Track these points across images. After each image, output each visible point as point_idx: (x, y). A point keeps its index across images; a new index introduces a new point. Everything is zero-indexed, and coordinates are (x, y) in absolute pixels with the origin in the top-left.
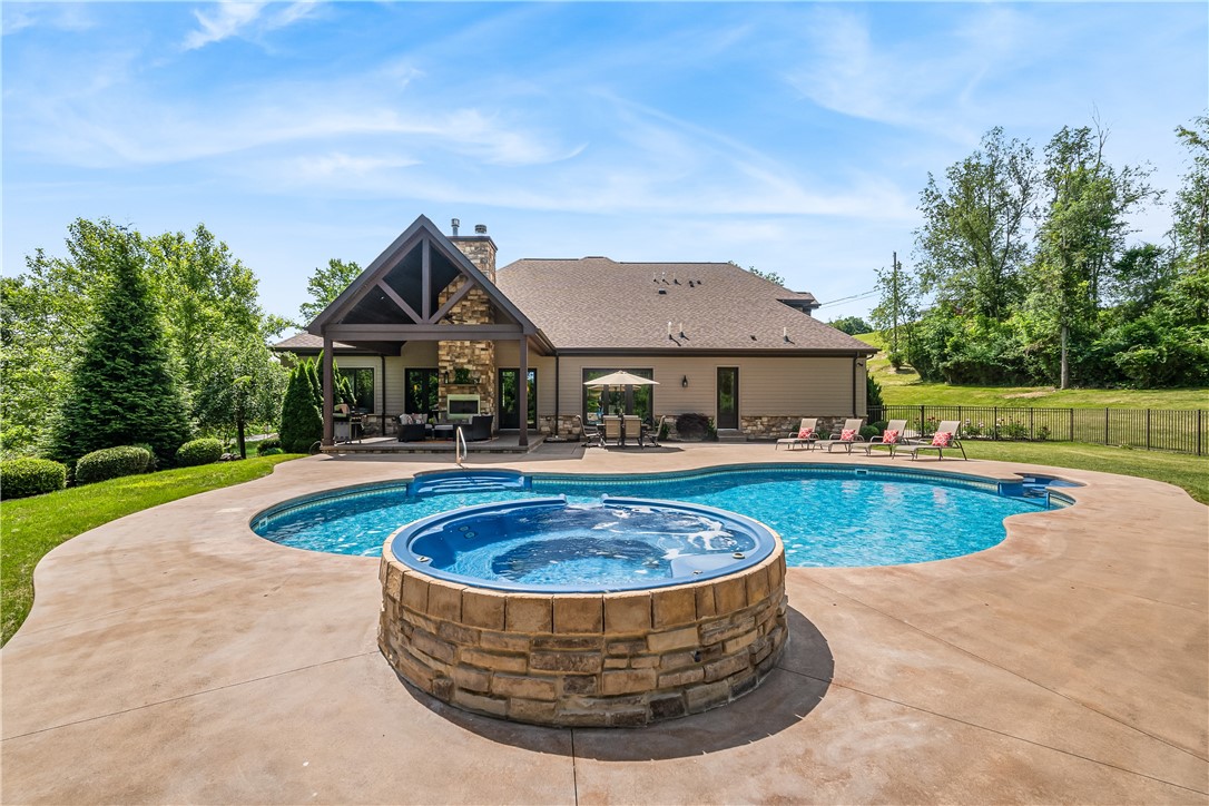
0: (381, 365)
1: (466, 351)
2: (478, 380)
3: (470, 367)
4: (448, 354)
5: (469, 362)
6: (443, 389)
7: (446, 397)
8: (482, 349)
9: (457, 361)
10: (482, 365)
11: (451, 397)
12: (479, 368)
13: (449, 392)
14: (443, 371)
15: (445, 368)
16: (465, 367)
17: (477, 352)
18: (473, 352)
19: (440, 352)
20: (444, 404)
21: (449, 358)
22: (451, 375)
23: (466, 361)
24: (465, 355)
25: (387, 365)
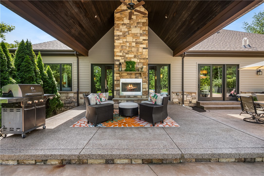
0: (76, 62)
1: (133, 49)
2: (142, 68)
3: (135, 60)
4: (121, 51)
5: (135, 57)
6: (118, 75)
7: (119, 80)
8: (144, 48)
9: (127, 56)
10: (144, 59)
11: (123, 81)
12: (142, 61)
13: (121, 77)
14: (117, 63)
15: (119, 60)
16: (133, 60)
17: (140, 50)
18: (138, 50)
19: (115, 50)
20: (118, 85)
21: (121, 54)
22: (123, 66)
23: (133, 56)
24: (131, 52)
25: (80, 62)
